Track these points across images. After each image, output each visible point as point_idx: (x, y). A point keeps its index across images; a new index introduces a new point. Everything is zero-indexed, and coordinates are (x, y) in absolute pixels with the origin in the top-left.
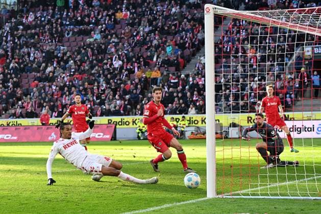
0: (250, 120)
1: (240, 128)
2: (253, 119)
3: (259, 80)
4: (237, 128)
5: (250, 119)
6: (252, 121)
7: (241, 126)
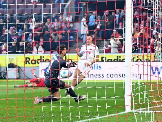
0: (28, 61)
1: (17, 69)
2: (31, 60)
3: (36, 21)
4: (15, 69)
5: (28, 59)
6: (30, 62)
7: (19, 67)
